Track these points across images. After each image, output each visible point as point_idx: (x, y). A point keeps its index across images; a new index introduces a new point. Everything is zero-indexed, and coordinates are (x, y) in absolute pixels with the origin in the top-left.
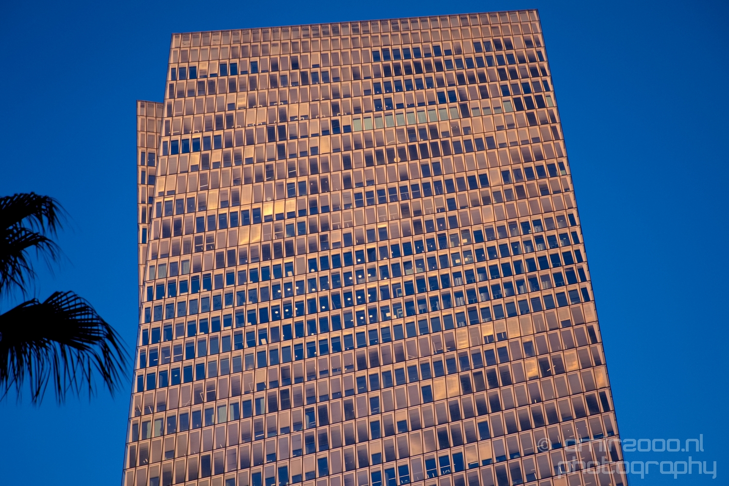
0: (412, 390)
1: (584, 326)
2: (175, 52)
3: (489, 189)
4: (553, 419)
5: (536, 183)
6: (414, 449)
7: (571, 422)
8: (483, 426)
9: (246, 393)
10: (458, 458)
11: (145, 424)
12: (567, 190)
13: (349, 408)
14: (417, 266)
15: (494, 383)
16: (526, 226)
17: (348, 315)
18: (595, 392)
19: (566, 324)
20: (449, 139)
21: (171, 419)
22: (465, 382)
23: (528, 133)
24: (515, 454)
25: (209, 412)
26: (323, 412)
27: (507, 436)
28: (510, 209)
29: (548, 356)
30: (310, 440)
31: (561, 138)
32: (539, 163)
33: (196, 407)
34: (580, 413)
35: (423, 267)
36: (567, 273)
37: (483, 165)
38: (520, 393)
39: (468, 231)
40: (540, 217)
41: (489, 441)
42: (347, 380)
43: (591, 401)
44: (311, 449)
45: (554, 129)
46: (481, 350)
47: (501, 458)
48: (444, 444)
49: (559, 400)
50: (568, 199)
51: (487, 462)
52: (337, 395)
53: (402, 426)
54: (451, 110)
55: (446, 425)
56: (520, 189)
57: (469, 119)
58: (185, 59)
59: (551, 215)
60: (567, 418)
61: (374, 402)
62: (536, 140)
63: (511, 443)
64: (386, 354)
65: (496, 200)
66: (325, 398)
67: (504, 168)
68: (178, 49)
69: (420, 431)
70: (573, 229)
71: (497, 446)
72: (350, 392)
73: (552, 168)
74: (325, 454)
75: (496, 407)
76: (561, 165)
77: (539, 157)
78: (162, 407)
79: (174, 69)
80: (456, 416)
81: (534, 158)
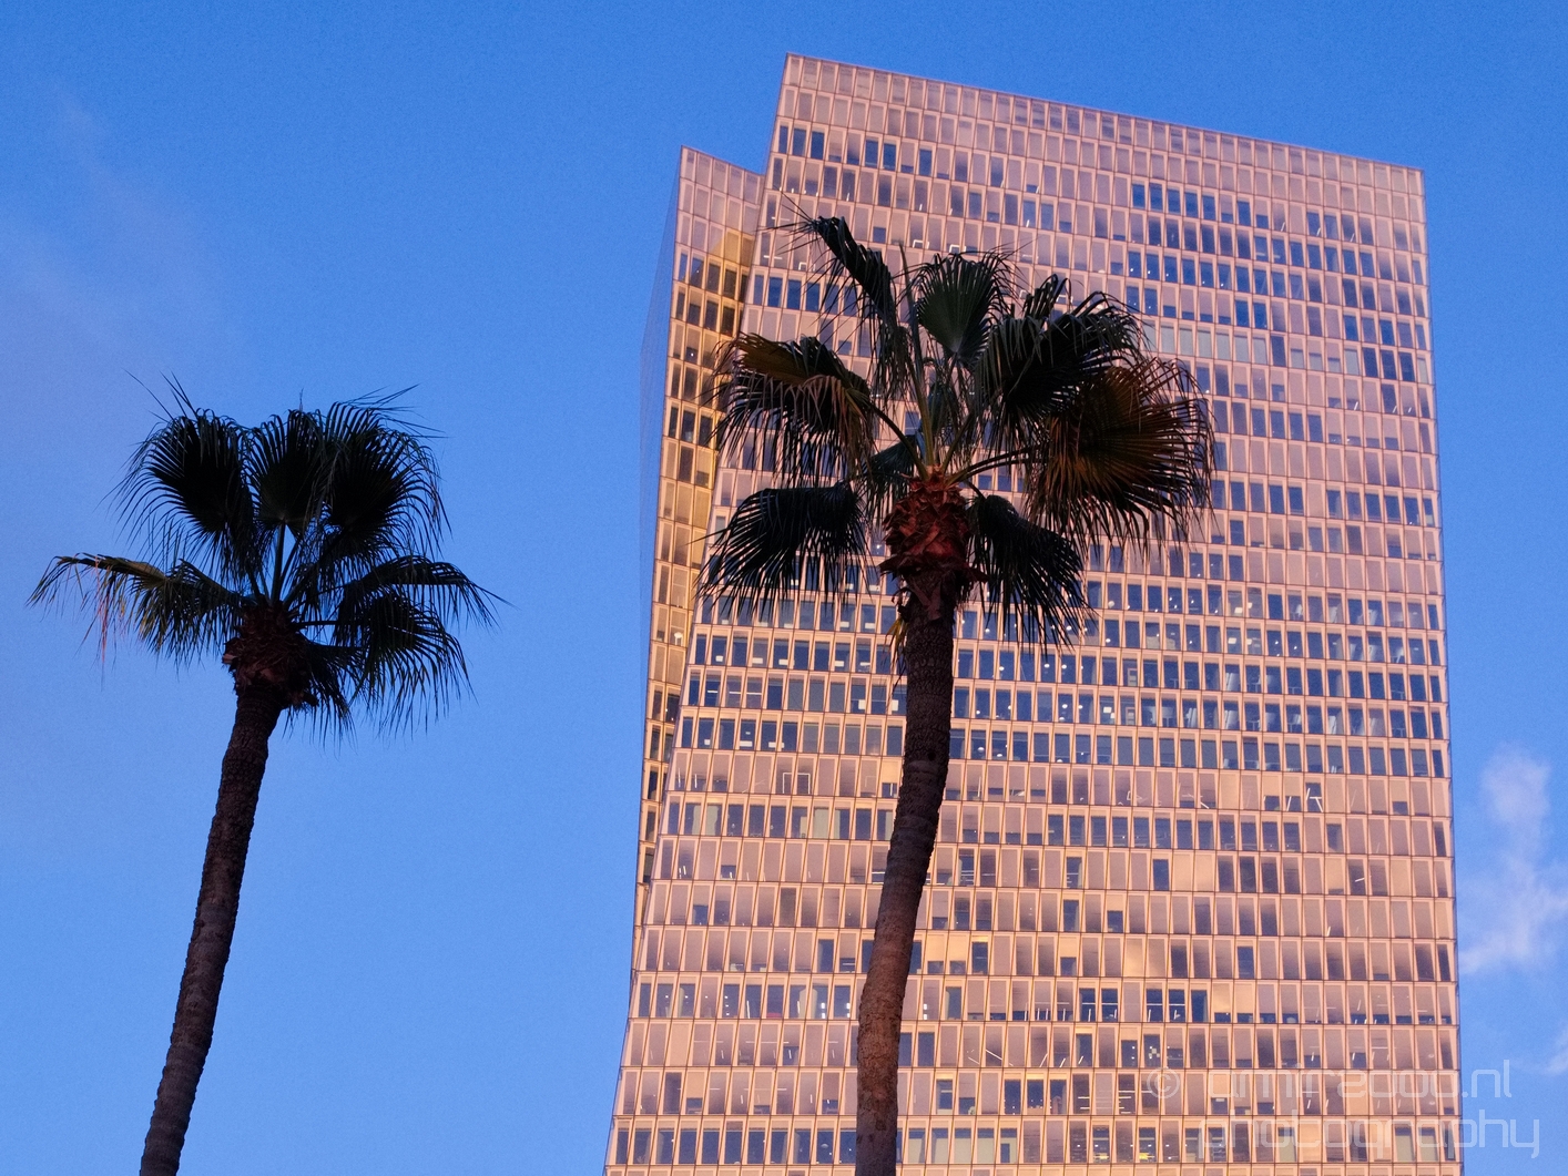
0: (1138, 862)
1: (1428, 821)
2: (790, 93)
3: (1303, 520)
4: (1359, 974)
5: (1382, 528)
6: (1130, 967)
7: (1387, 985)
8: (1245, 954)
9: (864, 795)
10: (1199, 999)
11: (690, 807)
12: (1431, 555)
13: (1030, 864)
14: (1168, 636)
15: (1270, 886)
16: (1355, 606)
17: (1045, 696)
18: (1431, 943)
19: (1401, 808)
20: (1247, 402)
21: (736, 811)
22: (1224, 870)
23: (1381, 425)
24: (1291, 1016)
25: (799, 812)
26: (988, 863)
27: (1282, 983)
28: (1334, 566)
29: (1364, 859)
30: (962, 907)
31: (1433, 451)
32: (1391, 490)
33: (778, 800)
34: (1403, 975)
35: (1177, 639)
36: (1413, 715)
37: (1297, 470)
38: (1311, 911)
39: (1258, 591)
40: (1381, 597)
41: (1252, 983)
42: (1033, 816)
43: (1422, 956)
44: (963, 924)
45: (1423, 428)
46: (1258, 819)
47: (1268, 1018)
48: (1179, 969)
49: (1372, 941)
50: (1430, 572)
51: (1244, 1018)
52: (1013, 838)
53: (1115, 919)
54: (1255, 341)
55: (1187, 938)
56: (1353, 533)
57: (1284, 370)
58: (805, 114)
59: (1401, 598)
60: (1381, 977)
61: (1073, 864)
62: (1392, 443)
63: (1287, 996)
64: (1101, 785)
65: (1313, 543)
66: (992, 838)
67: (1333, 486)
68: (796, 90)
69: (1143, 937)
70: (1433, 634)
71: (1264, 994)
72: (1035, 839)
73: (1411, 503)
74: (984, 937)
75: (1270, 928)
76: (1427, 503)
77: (1394, 481)
78: (721, 785)
79: (784, 129)
80: (1203, 928)
81: (1383, 478)
